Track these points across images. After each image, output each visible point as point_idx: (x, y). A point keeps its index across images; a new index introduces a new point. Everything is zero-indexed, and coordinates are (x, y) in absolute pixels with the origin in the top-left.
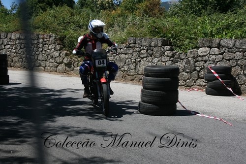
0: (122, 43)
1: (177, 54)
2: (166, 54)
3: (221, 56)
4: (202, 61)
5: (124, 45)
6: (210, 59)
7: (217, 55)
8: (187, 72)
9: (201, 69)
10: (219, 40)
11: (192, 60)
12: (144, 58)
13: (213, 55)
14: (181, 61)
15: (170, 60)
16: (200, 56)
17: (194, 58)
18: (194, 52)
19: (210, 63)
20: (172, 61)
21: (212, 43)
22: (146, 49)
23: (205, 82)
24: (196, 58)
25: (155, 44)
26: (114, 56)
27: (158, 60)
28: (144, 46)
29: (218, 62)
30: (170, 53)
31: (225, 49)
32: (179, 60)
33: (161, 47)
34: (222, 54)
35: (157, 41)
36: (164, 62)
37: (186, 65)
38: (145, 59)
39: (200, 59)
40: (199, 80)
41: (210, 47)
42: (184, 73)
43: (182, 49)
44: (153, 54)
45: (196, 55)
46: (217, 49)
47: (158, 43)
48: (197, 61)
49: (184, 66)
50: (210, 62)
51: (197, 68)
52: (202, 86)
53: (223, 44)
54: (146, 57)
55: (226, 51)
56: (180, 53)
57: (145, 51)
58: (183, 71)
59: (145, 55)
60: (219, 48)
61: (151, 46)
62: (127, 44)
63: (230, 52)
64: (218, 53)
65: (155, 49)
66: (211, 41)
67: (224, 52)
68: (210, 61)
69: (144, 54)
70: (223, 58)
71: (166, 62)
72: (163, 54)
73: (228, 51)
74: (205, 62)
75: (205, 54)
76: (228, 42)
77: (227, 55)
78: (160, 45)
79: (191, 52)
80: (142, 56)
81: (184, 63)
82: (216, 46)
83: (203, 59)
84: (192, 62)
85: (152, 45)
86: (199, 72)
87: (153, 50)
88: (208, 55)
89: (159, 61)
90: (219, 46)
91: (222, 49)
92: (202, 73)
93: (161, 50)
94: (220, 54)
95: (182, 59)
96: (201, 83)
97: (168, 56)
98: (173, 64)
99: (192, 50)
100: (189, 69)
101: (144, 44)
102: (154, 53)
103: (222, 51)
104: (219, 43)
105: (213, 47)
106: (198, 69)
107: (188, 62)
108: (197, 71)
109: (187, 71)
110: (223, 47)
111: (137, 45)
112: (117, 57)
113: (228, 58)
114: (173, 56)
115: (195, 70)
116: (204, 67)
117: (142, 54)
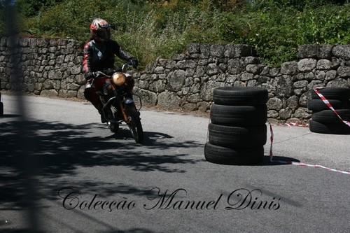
0: (180, 52)
1: (265, 68)
2: (248, 69)
3: (334, 72)
4: (304, 79)
5: (183, 55)
6: (317, 76)
7: (328, 70)
8: (281, 98)
9: (303, 92)
10: (331, 46)
11: (289, 79)
12: (213, 75)
13: (321, 70)
14: (272, 80)
15: (254, 79)
16: (300, 72)
17: (291, 74)
18: (292, 66)
19: (317, 83)
20: (257, 79)
21: (320, 51)
22: (216, 61)
23: (309, 113)
24: (294, 75)
25: (230, 54)
26: (167, 73)
27: (235, 78)
28: (213, 57)
29: (328, 81)
30: (254, 68)
31: (341, 61)
32: (268, 78)
33: (240, 58)
34: (335, 68)
35: (234, 48)
36: (244, 81)
37: (279, 87)
38: (215, 77)
39: (301, 76)
40: (299, 109)
41: (317, 58)
42: (276, 99)
43: (273, 62)
44: (227, 68)
45: (295, 70)
46: (328, 61)
47: (235, 52)
48: (297, 80)
49: (276, 88)
50: (317, 81)
51: (295, 91)
52: (304, 118)
53: (338, 53)
54: (216, 74)
55: (342, 64)
56: (270, 68)
57: (215, 64)
58: (275, 95)
59: (215, 71)
60: (330, 60)
61: (224, 57)
62: (187, 53)
63: (348, 65)
64: (329, 67)
65: (231, 61)
66: (318, 49)
67: (339, 65)
68: (316, 79)
69: (213, 69)
70: (337, 75)
71: (248, 81)
72: (242, 69)
73: (345, 64)
74: (309, 80)
75: (309, 69)
76: (346, 50)
77: (344, 71)
78: (238, 55)
79: (287, 66)
80: (210, 72)
81: (275, 83)
82: (326, 55)
83: (307, 77)
84: (288, 82)
85: (226, 55)
86: (299, 96)
87: (227, 63)
88: (314, 70)
89: (236, 80)
90: (331, 56)
91: (336, 60)
92: (305, 98)
93: (240, 64)
94: (331, 69)
95: (273, 77)
96: (303, 114)
97: (251, 73)
98: (258, 84)
99: (288, 63)
100: (283, 93)
101: (214, 53)
102: (229, 67)
103: (335, 64)
104: (331, 52)
105: (321, 58)
106: (297, 91)
107: (282, 82)
108: (297, 95)
109: (281, 95)
110: (337, 57)
111: (202, 55)
112: (170, 74)
113: (345, 75)
114: (258, 72)
115: (293, 93)
116: (307, 89)
117: (210, 68)
